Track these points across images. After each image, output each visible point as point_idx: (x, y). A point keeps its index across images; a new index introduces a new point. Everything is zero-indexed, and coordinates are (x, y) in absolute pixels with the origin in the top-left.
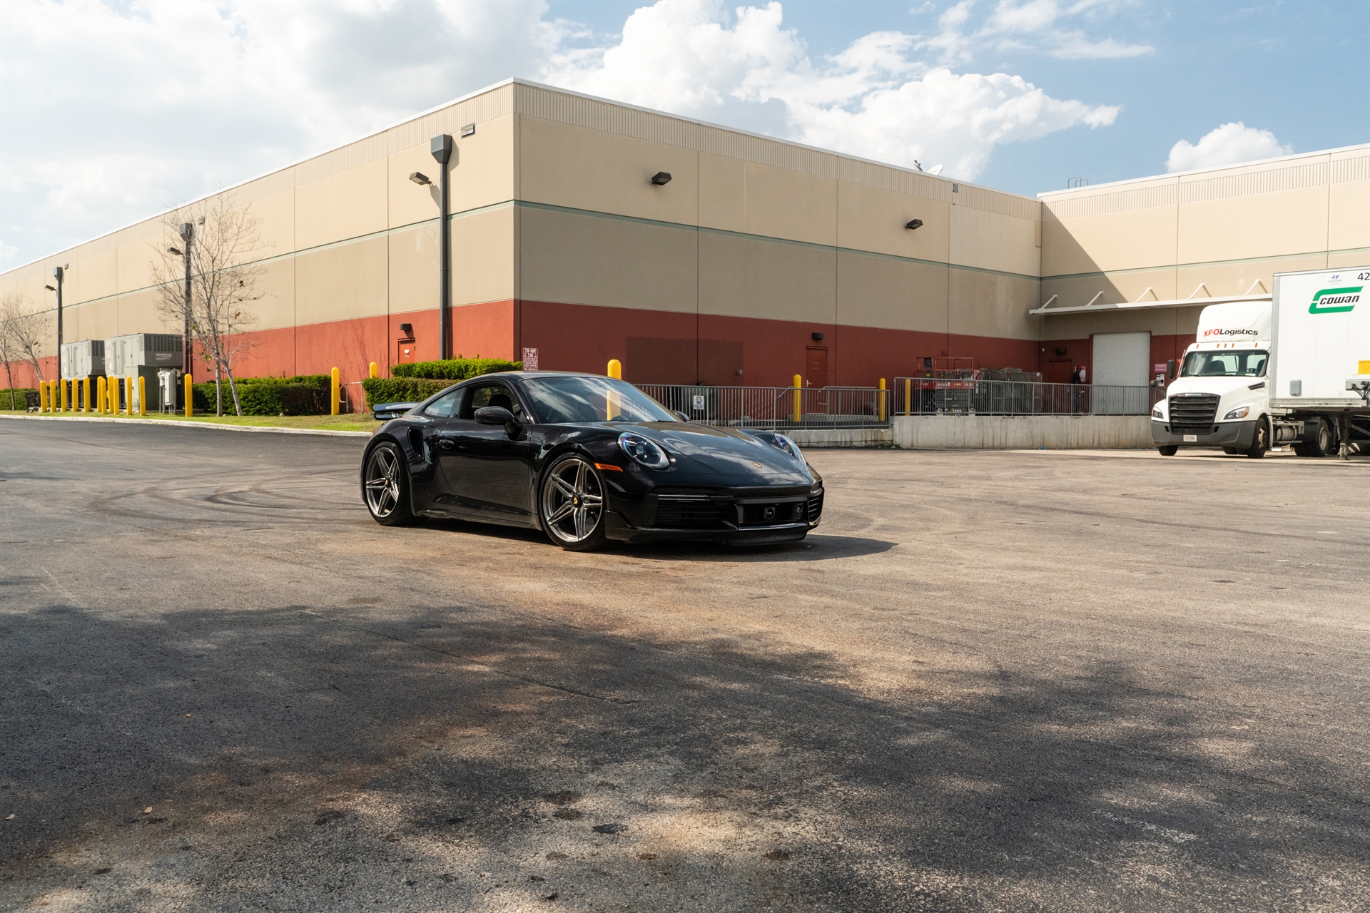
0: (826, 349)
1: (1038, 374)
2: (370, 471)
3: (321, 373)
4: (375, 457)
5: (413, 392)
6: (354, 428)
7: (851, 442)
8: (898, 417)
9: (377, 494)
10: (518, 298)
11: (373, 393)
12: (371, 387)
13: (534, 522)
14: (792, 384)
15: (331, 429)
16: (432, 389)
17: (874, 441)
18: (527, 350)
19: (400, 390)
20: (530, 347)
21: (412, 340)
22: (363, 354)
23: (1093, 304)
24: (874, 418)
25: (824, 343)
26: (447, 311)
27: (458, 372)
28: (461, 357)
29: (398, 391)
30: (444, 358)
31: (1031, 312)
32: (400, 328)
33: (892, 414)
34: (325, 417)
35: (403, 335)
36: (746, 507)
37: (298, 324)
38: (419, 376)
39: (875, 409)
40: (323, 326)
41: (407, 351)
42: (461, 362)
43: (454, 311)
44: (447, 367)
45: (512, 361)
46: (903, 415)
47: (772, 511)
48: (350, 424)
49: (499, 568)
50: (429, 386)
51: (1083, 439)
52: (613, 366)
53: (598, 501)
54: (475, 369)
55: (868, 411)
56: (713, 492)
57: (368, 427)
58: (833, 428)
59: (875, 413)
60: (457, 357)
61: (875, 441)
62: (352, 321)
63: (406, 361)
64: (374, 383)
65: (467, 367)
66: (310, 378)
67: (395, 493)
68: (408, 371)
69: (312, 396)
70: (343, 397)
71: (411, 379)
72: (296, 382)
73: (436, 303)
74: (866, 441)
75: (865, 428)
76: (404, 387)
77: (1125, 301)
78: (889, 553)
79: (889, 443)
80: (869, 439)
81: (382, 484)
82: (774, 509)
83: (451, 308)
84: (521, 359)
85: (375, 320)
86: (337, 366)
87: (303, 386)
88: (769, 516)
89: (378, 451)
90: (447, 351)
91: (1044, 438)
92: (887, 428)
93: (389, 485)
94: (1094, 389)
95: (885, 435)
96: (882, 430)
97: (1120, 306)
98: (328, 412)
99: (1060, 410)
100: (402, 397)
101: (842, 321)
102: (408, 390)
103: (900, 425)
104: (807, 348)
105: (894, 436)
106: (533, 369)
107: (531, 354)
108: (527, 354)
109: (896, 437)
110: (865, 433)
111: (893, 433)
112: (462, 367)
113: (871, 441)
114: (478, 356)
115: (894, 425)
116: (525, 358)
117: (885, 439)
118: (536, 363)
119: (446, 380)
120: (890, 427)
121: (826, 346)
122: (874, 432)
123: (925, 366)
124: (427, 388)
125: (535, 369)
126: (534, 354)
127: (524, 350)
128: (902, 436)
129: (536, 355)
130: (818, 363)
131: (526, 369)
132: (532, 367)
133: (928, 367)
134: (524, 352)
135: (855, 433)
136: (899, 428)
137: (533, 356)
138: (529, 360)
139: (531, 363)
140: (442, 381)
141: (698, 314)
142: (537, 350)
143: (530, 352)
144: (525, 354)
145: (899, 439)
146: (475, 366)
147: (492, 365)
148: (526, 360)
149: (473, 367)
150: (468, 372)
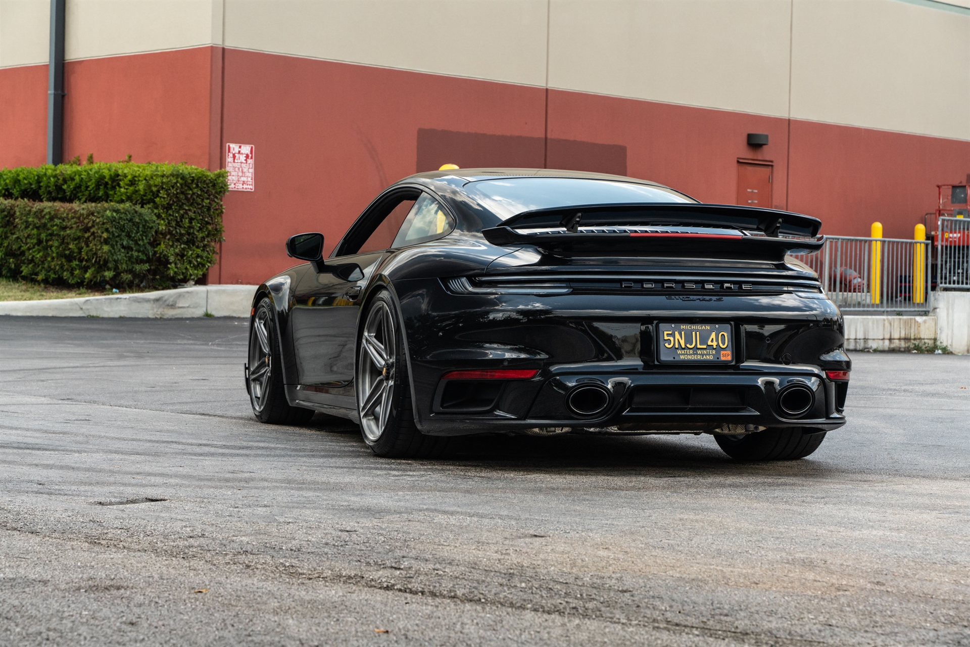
0: (769, 165)
7: (866, 340)
8: (946, 293)
10: (218, 42)
17: (905, 339)
18: (234, 147)
20: (241, 141)
25: (766, 154)
26: (62, 69)
27: (97, 187)
33: (934, 288)
38: (10, 195)
42: (104, 166)
43: (77, 69)
45: (205, 168)
46: (954, 289)
50: (39, 214)
54: (133, 182)
61: (907, 339)
65: (116, 179)
73: (41, 53)
74: (890, 339)
75: (888, 313)
79: (931, 342)
80: (896, 336)
83: (71, 64)
84: (222, 164)
90: (62, 147)
92: (926, 313)
95: (924, 326)
96: (918, 319)
101: (800, 113)
103: (948, 310)
104: (738, 162)
105: (939, 332)
106: (245, 186)
107: (241, 156)
108: (234, 157)
109: (941, 333)
110: (891, 324)
111: (936, 324)
112: (106, 180)
113: (900, 339)
114: (130, 157)
115: (938, 310)
116: (230, 165)
117: (922, 337)
118: (250, 175)
119: (76, 205)
120: (930, 314)
121: (771, 159)
122: (905, 322)
123: (953, 202)
124: (36, 221)
125: (250, 187)
126: (247, 156)
127: (229, 147)
128: (953, 330)
129: (252, 158)
130: (756, 191)
131: (231, 187)
132: (244, 183)
133: (960, 202)
134: (229, 151)
135: (873, 323)
136: (948, 314)
137: (246, 160)
138: (237, 169)
139: (240, 174)
140: (68, 205)
141: (547, 90)
142: (252, 148)
143: (239, 152)
144: (231, 155)
145: (947, 336)
146: (133, 177)
147: (172, 175)
148: (232, 169)
149: (129, 177)
150: (118, 188)
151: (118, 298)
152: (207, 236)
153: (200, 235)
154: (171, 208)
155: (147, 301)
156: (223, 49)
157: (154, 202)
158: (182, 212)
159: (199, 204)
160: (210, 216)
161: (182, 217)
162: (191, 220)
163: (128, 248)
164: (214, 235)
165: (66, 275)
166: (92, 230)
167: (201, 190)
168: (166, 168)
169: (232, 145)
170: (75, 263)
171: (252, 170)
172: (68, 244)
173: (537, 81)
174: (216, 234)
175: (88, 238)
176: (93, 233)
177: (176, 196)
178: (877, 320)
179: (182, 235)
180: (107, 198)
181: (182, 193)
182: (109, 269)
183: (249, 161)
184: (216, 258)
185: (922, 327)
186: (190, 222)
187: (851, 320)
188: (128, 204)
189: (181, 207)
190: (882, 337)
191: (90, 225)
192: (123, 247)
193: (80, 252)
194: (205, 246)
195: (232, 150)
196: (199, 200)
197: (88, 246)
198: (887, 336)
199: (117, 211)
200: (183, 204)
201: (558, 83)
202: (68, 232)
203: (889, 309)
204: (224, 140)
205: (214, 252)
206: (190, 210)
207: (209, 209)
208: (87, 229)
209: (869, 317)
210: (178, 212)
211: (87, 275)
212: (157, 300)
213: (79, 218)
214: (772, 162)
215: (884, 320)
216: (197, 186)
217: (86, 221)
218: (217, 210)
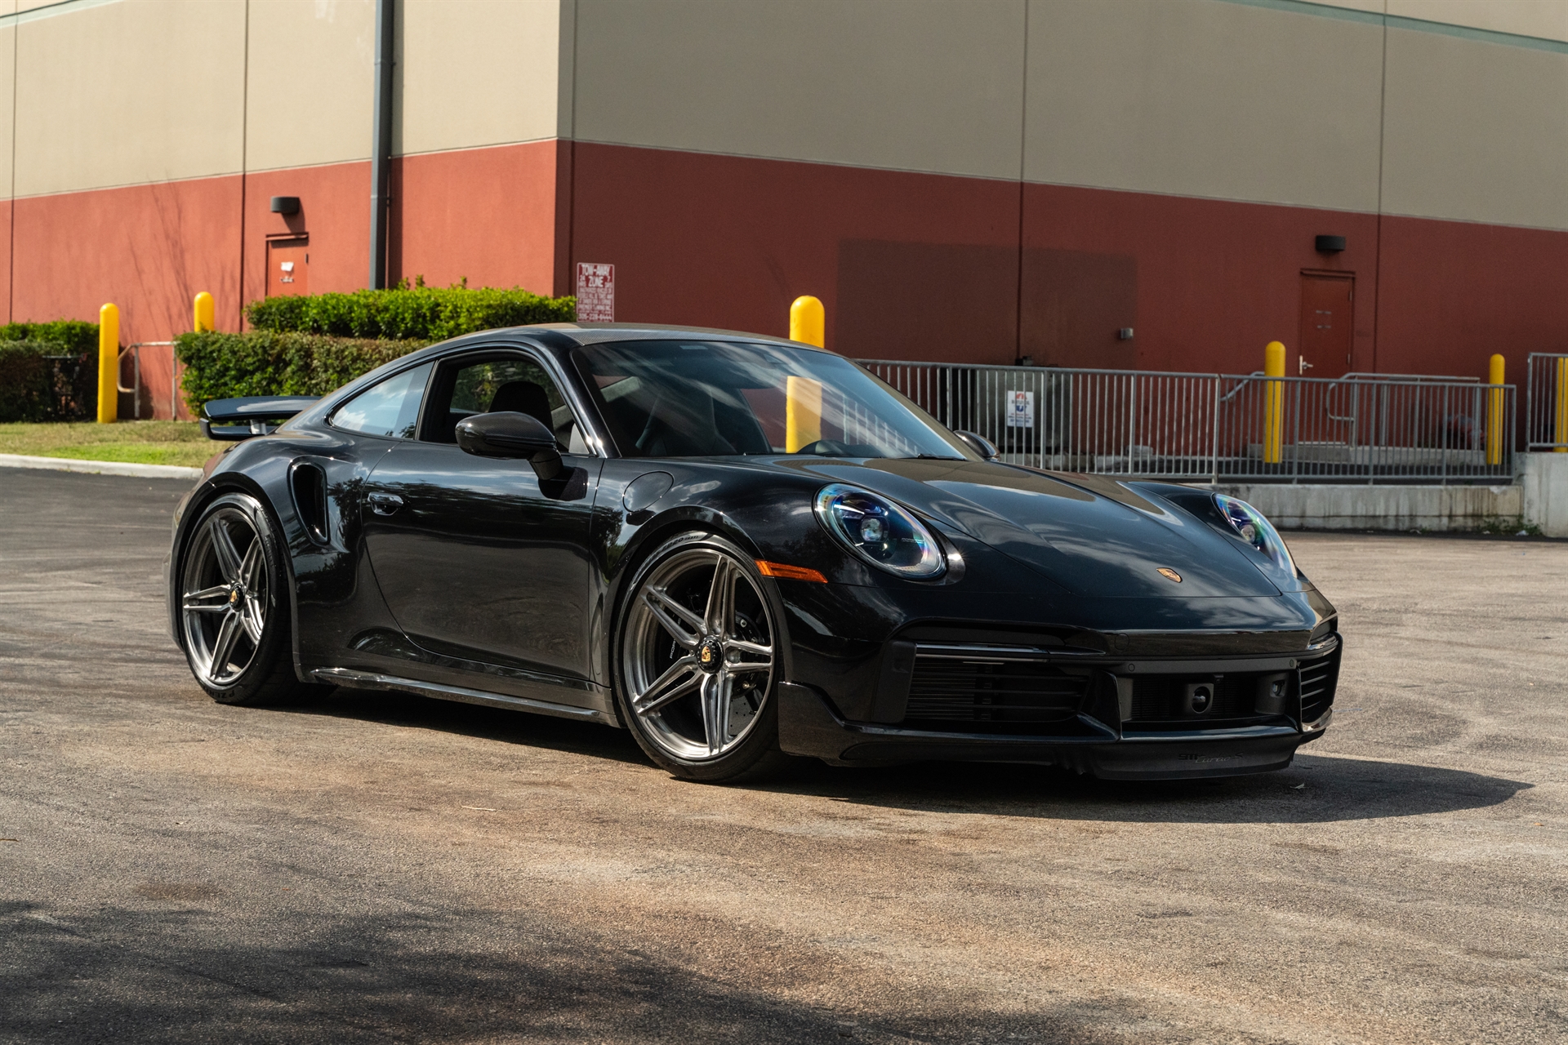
0: (1351, 277)
2: (196, 565)
3: (75, 316)
4: (208, 532)
5: (300, 369)
6: (153, 458)
7: (1412, 517)
8: (1536, 456)
9: (210, 625)
10: (568, 135)
11: (201, 370)
12: (195, 354)
13: (598, 706)
14: (1261, 364)
15: (96, 458)
16: (347, 362)
17: (1473, 516)
18: (588, 268)
19: (268, 363)
20: (596, 260)
21: (300, 239)
22: (180, 271)
24: (1474, 457)
25: (1346, 261)
26: (390, 166)
27: (414, 320)
28: (421, 283)
29: (262, 366)
30: (380, 285)
32: (271, 204)
33: (1521, 448)
34: (81, 428)
35: (279, 226)
36: (1140, 680)
37: (22, 193)
38: (317, 330)
39: (1476, 434)
40: (81, 200)
41: (287, 266)
43: (406, 167)
44: (386, 309)
45: (550, 294)
46: (1550, 450)
47: (1205, 692)
48: (144, 446)
49: (511, 818)
50: (340, 357)
52: (805, 311)
53: (763, 658)
54: (455, 314)
55: (1459, 438)
56: (1057, 641)
57: (187, 456)
58: (1365, 482)
59: (1476, 444)
60: (413, 282)
61: (1476, 516)
62: (153, 188)
63: (284, 291)
64: (205, 346)
66: (47, 331)
67: (255, 624)
68: (290, 315)
69: (51, 375)
70: (127, 380)
71: (295, 335)
72: (11, 337)
73: (363, 147)
74: (1450, 516)
75: (1449, 482)
76: (279, 356)
78: (1507, 808)
79: (1512, 521)
80: (1459, 511)
81: (223, 600)
82: (1210, 687)
83: (399, 161)
84: (571, 290)
85: (211, 187)
86: (114, 300)
87: (29, 349)
88: (1199, 706)
89: (216, 518)
90: (388, 269)
92: (1508, 482)
93: (241, 604)
95: (1502, 501)
96: (1494, 489)
98: (90, 415)
100: (272, 380)
101: (1396, 206)
102: (287, 364)
103: (1540, 476)
104: (1302, 273)
105: (1526, 506)
106: (602, 317)
107: (597, 279)
108: (587, 280)
109: (1529, 507)
110: (1451, 496)
111: (1522, 496)
112: (424, 310)
113: (1465, 516)
114: (465, 281)
115: (1525, 477)
116: (582, 290)
117: (1500, 513)
118: (609, 302)
120: (1514, 482)
121: (1351, 269)
122: (1474, 493)
124: (336, 363)
125: (609, 318)
126: (605, 279)
127: (581, 268)
128: (1548, 504)
129: (611, 281)
130: (1329, 313)
131: (583, 317)
132: (600, 312)
134: (581, 273)
135: (1424, 495)
136: (1540, 482)
137: (603, 284)
138: (591, 296)
139: (596, 302)
141: (1022, 184)
142: (611, 268)
143: (594, 274)
144: (583, 278)
145: (1539, 511)
146: (455, 307)
147: (500, 306)
148: (584, 296)
149: (450, 308)
150: (438, 322)
156: (573, 143)
169: (584, 265)
171: (611, 297)
173: (1009, 173)
178: (1431, 492)
180: (424, 334)
183: (608, 285)
185: (1500, 500)
187: (1390, 491)
190: (1437, 513)
195: (584, 271)
198: (1446, 512)
201: (1039, 174)
203: (1451, 477)
204: (575, 258)
209: (1418, 487)
214: (1353, 273)
215: (1441, 490)
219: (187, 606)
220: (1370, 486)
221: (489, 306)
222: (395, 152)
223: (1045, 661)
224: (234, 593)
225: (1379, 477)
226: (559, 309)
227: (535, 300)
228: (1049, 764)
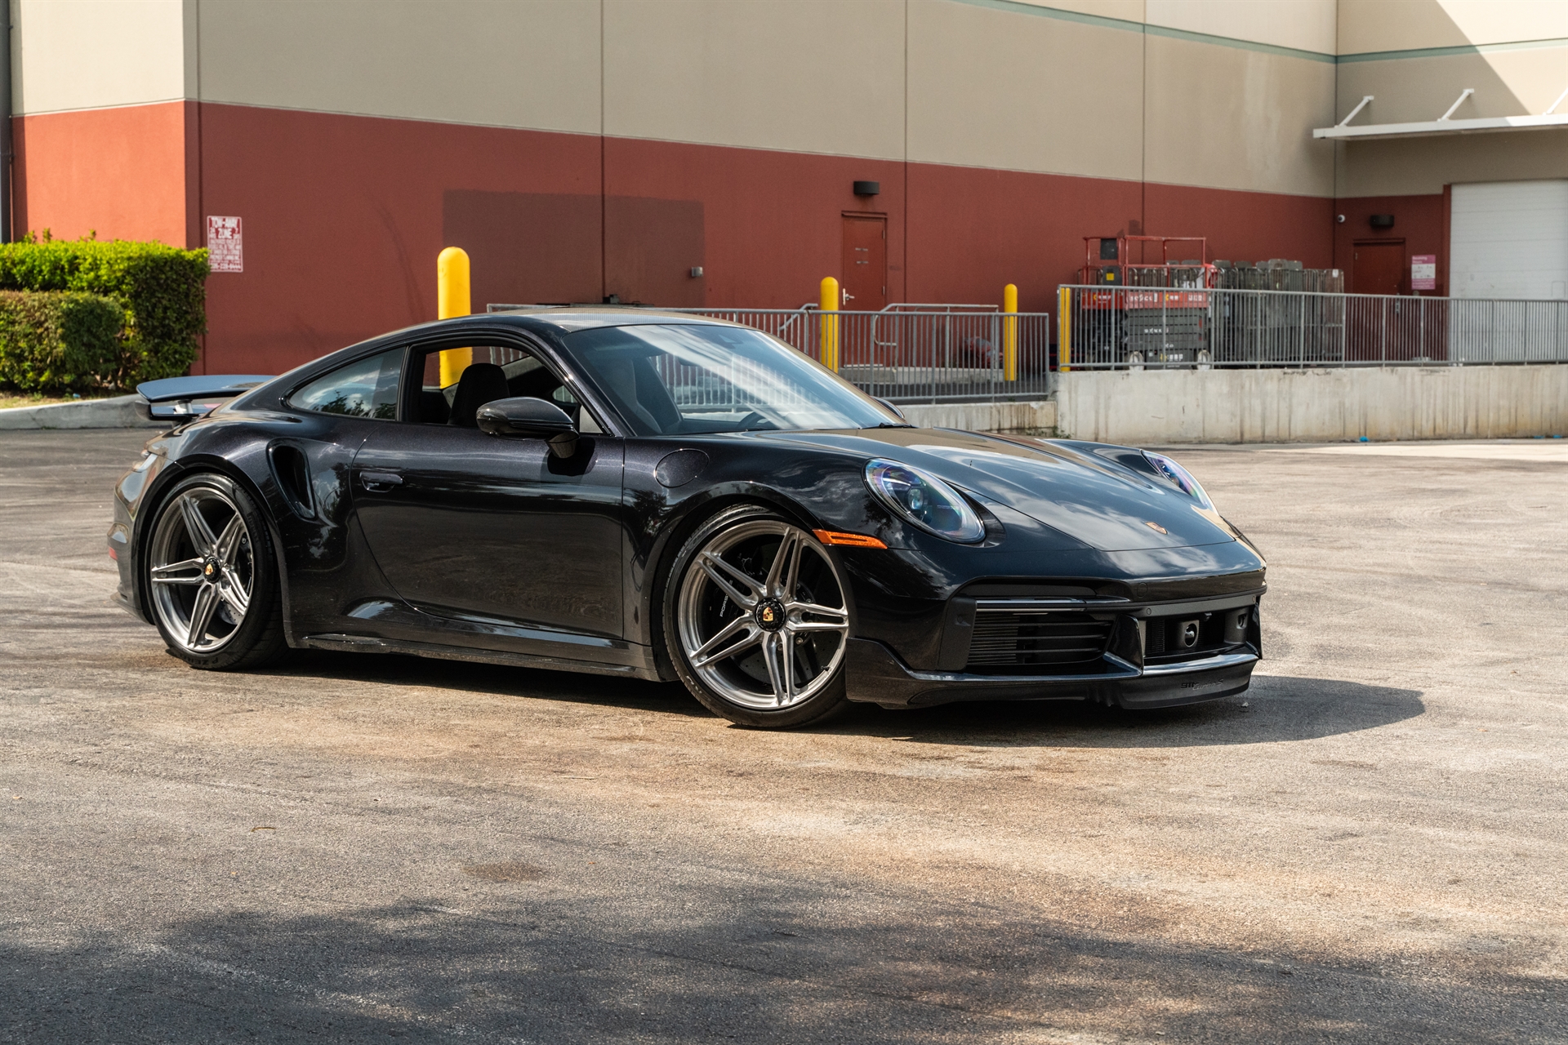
0: (883, 218)
1: (1335, 273)
4: (178, 509)
8: (1066, 375)
9: (184, 599)
10: (194, 97)
14: (817, 297)
18: (217, 221)
20: (224, 213)
23: (1453, 117)
25: (878, 204)
26: (10, 125)
27: (52, 273)
28: (49, 236)
30: (8, 238)
31: (1318, 133)
33: (1054, 367)
36: (1152, 622)
42: (61, 247)
43: (28, 126)
44: (23, 262)
45: (183, 246)
47: (1192, 627)
51: (1445, 419)
52: (452, 262)
53: (839, 620)
54: (95, 266)
56: (1090, 592)
58: (929, 402)
60: (40, 236)
61: (1019, 429)
65: (74, 265)
75: (998, 400)
77: (1522, 111)
79: (1049, 432)
80: (1006, 425)
82: (1197, 623)
83: (22, 119)
84: (203, 242)
88: (1189, 640)
89: (186, 496)
90: (14, 223)
91: (1366, 416)
92: (1044, 398)
93: (217, 576)
94: (1452, 305)
95: (1041, 413)
96: (1033, 404)
97: (1515, 121)
99: (1401, 354)
101: (918, 154)
103: (1070, 393)
104: (843, 215)
105: (1059, 418)
106: (232, 266)
107: (225, 231)
108: (217, 232)
109: (1062, 420)
110: (999, 412)
111: (1056, 409)
112: (62, 263)
113: (1011, 429)
114: (94, 234)
115: (1058, 394)
116: (213, 241)
117: (1039, 425)
118: (237, 252)
119: (25, 293)
120: (1049, 398)
121: (884, 211)
122: (1018, 408)
123: (1102, 258)
125: (238, 267)
126: (233, 231)
127: (211, 221)
128: (1076, 417)
129: (239, 232)
130: (866, 250)
131: (215, 267)
132: (230, 262)
133: (1110, 258)
134: (211, 225)
135: (977, 412)
136: (1070, 398)
137: (232, 235)
138: (221, 247)
139: (225, 252)
140: (16, 294)
141: (602, 138)
142: (239, 220)
143: (223, 226)
144: (213, 230)
145: (1070, 423)
146: (95, 259)
147: (140, 257)
148: (214, 247)
149: (90, 260)
150: (77, 273)
151: (77, 406)
152: (187, 328)
153: (177, 327)
154: (140, 297)
155: (114, 407)
156: (200, 104)
157: (119, 289)
158: (153, 300)
159: (174, 290)
160: (189, 303)
161: (154, 306)
162: (166, 309)
163: (89, 346)
164: (194, 326)
165: (17, 378)
166: (46, 325)
167: (176, 273)
168: (134, 249)
169: (214, 219)
170: (26, 365)
171: (239, 247)
172: (17, 341)
173: (589, 127)
174: (196, 325)
175: (41, 334)
176: (47, 329)
177: (145, 281)
178: (983, 409)
179: (154, 328)
180: (63, 286)
181: (153, 278)
182: (66, 372)
183: (236, 236)
184: (199, 353)
185: (1039, 414)
186: (165, 312)
187: (950, 409)
188: (86, 294)
189: (153, 295)
190: (988, 428)
191: (43, 319)
192: (84, 344)
193: (32, 352)
194: (184, 339)
195: (214, 224)
196: (174, 286)
197: (41, 344)
198: (995, 426)
199: (76, 302)
200: (155, 291)
201: (619, 128)
202: (17, 327)
203: (998, 395)
204: (204, 212)
205: (196, 346)
206: (163, 298)
207: (187, 296)
208: (40, 324)
209: (973, 405)
210: (149, 301)
211: (43, 379)
212: (126, 406)
213: (29, 311)
214: (885, 214)
215: (991, 407)
216: (172, 268)
217: (38, 314)
218: (196, 296)
219: (156, 579)
220: (933, 406)
221: (130, 259)
222: (16, 112)
223: (1082, 610)
224: (209, 567)
225: (940, 397)
226: (194, 260)
227: (172, 252)
228: (1082, 698)
